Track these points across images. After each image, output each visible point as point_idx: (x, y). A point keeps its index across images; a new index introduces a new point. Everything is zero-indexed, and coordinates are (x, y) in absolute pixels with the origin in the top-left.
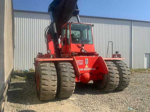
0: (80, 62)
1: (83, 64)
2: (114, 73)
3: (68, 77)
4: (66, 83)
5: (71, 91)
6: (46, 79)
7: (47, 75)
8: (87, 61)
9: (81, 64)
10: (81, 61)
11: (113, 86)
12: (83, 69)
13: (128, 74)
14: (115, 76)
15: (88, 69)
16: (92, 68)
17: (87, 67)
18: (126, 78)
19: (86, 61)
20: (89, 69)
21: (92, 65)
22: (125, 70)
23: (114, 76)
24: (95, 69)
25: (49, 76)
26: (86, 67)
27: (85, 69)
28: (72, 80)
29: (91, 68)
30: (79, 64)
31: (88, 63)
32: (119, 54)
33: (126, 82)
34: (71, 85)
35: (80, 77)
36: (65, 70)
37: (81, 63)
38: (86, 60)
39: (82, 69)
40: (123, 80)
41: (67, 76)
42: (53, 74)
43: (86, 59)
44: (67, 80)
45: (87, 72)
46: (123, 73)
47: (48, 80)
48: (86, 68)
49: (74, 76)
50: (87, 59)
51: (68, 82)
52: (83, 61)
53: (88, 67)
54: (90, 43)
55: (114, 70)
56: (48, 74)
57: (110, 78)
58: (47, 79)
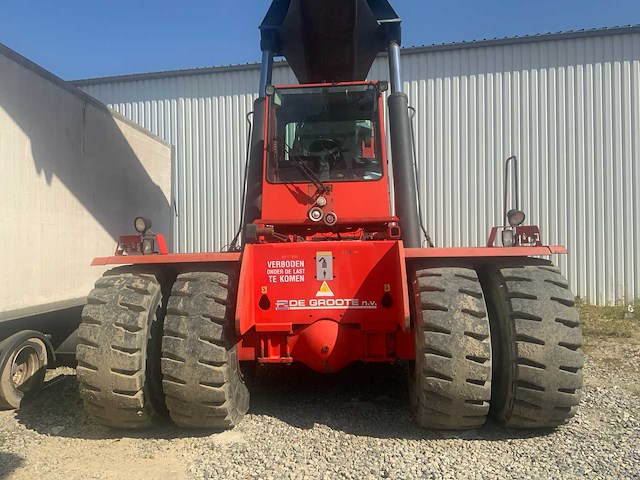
0: (289, 271)
1: (302, 278)
2: (453, 329)
3: (184, 337)
4: (176, 365)
5: (208, 403)
6: (92, 339)
7: (99, 323)
8: (324, 265)
9: (292, 279)
10: (294, 264)
11: (451, 400)
12: (307, 304)
13: (554, 340)
14: (457, 347)
15: (334, 302)
16: (355, 302)
17: (325, 291)
18: (542, 366)
19: (319, 265)
20: (341, 305)
21: (356, 284)
22: (539, 315)
23: (452, 350)
24: (373, 306)
25: (102, 329)
26: (319, 294)
27: (314, 305)
28: (206, 353)
29: (348, 300)
30: (281, 279)
31: (330, 276)
32: (527, 223)
33: (543, 389)
34: (197, 375)
35: (291, 340)
36: (180, 306)
37: (292, 274)
38: (318, 259)
39: (298, 305)
40: (522, 376)
41: (182, 332)
42: (122, 322)
43: (319, 255)
44: (181, 352)
45: (327, 316)
46: (519, 332)
47: (97, 346)
48: (320, 298)
49: (218, 337)
50: (328, 256)
51: (183, 360)
52: (302, 264)
53: (330, 294)
54: (366, 178)
55: (458, 315)
56: (101, 318)
57: (427, 355)
58: (96, 341)
